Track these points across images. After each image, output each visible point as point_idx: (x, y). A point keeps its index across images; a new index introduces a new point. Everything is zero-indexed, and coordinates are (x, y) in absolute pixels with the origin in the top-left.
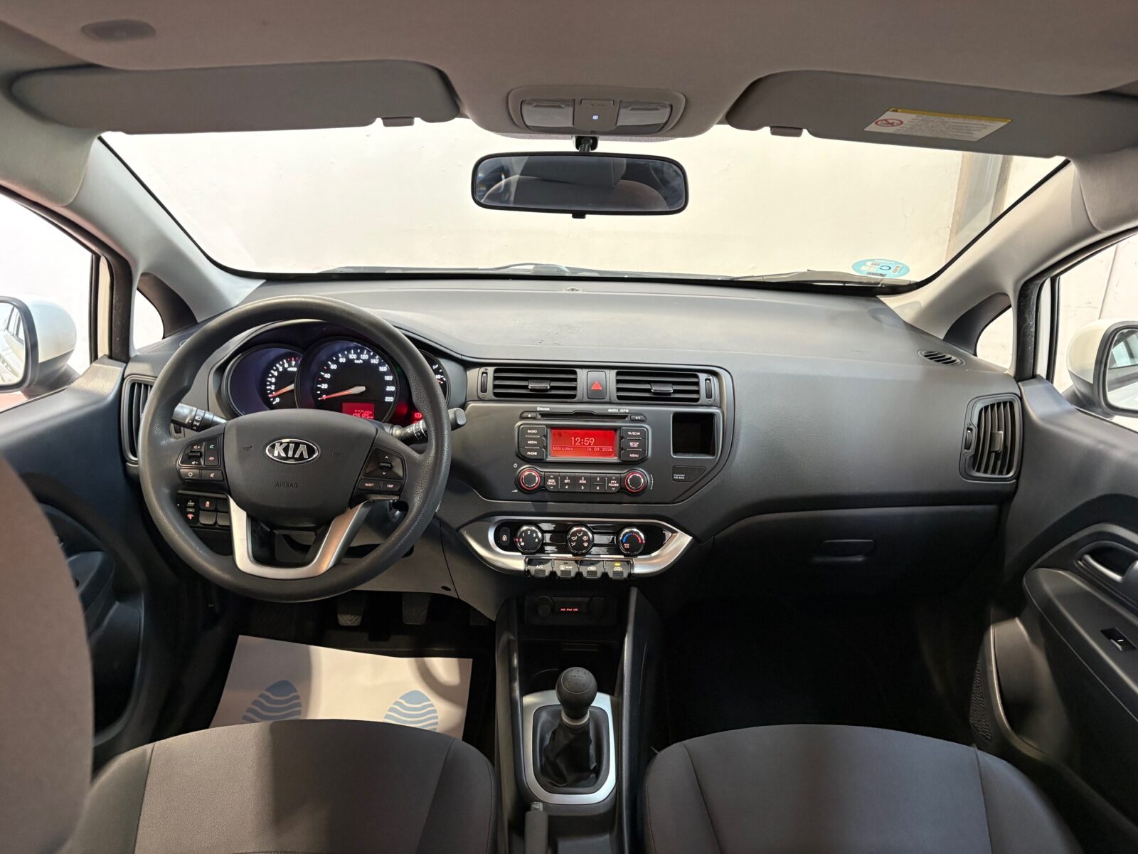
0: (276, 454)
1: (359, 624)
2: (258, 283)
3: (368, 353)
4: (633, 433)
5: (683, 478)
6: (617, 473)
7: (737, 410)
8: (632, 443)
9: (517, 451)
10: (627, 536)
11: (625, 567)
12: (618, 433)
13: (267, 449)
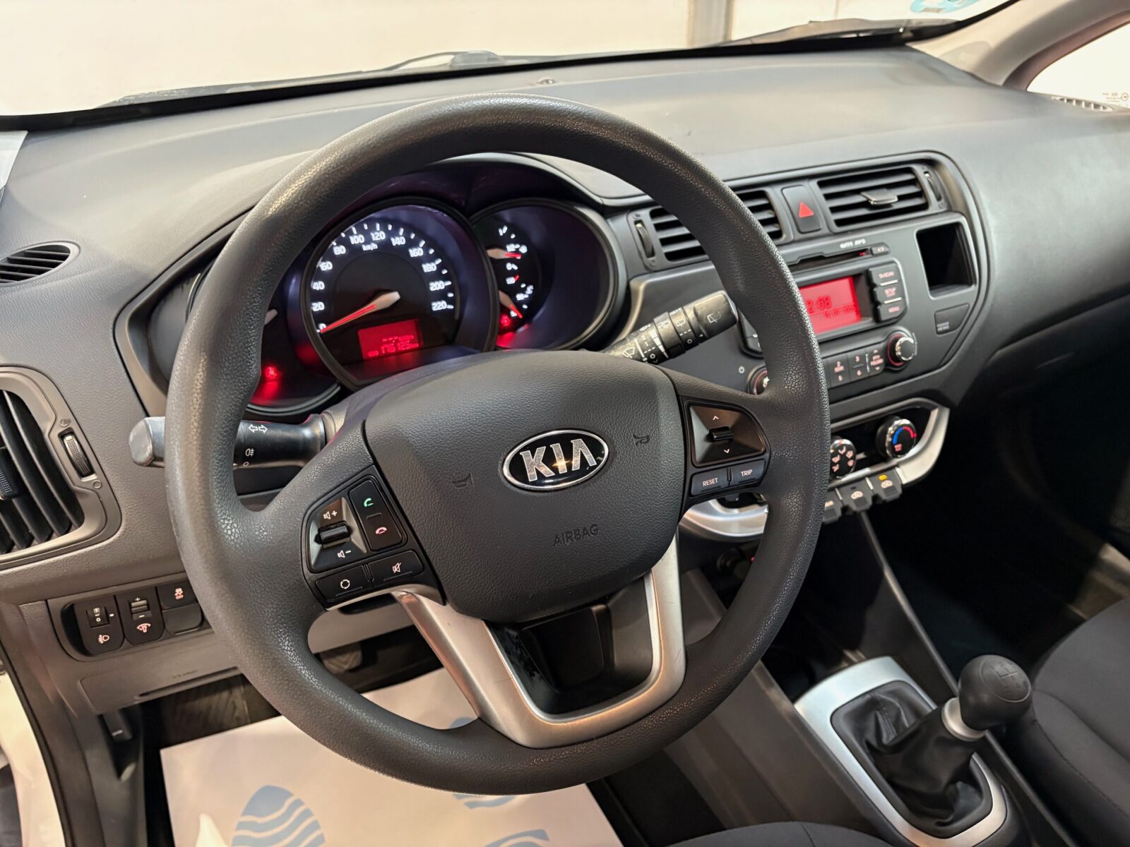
0: (532, 476)
1: (359, 664)
2: (20, 137)
3: (384, 228)
4: (886, 275)
5: (947, 327)
6: (875, 342)
7: (982, 211)
8: (887, 291)
9: (742, 344)
10: (897, 433)
11: (895, 478)
12: (863, 280)
13: (506, 471)
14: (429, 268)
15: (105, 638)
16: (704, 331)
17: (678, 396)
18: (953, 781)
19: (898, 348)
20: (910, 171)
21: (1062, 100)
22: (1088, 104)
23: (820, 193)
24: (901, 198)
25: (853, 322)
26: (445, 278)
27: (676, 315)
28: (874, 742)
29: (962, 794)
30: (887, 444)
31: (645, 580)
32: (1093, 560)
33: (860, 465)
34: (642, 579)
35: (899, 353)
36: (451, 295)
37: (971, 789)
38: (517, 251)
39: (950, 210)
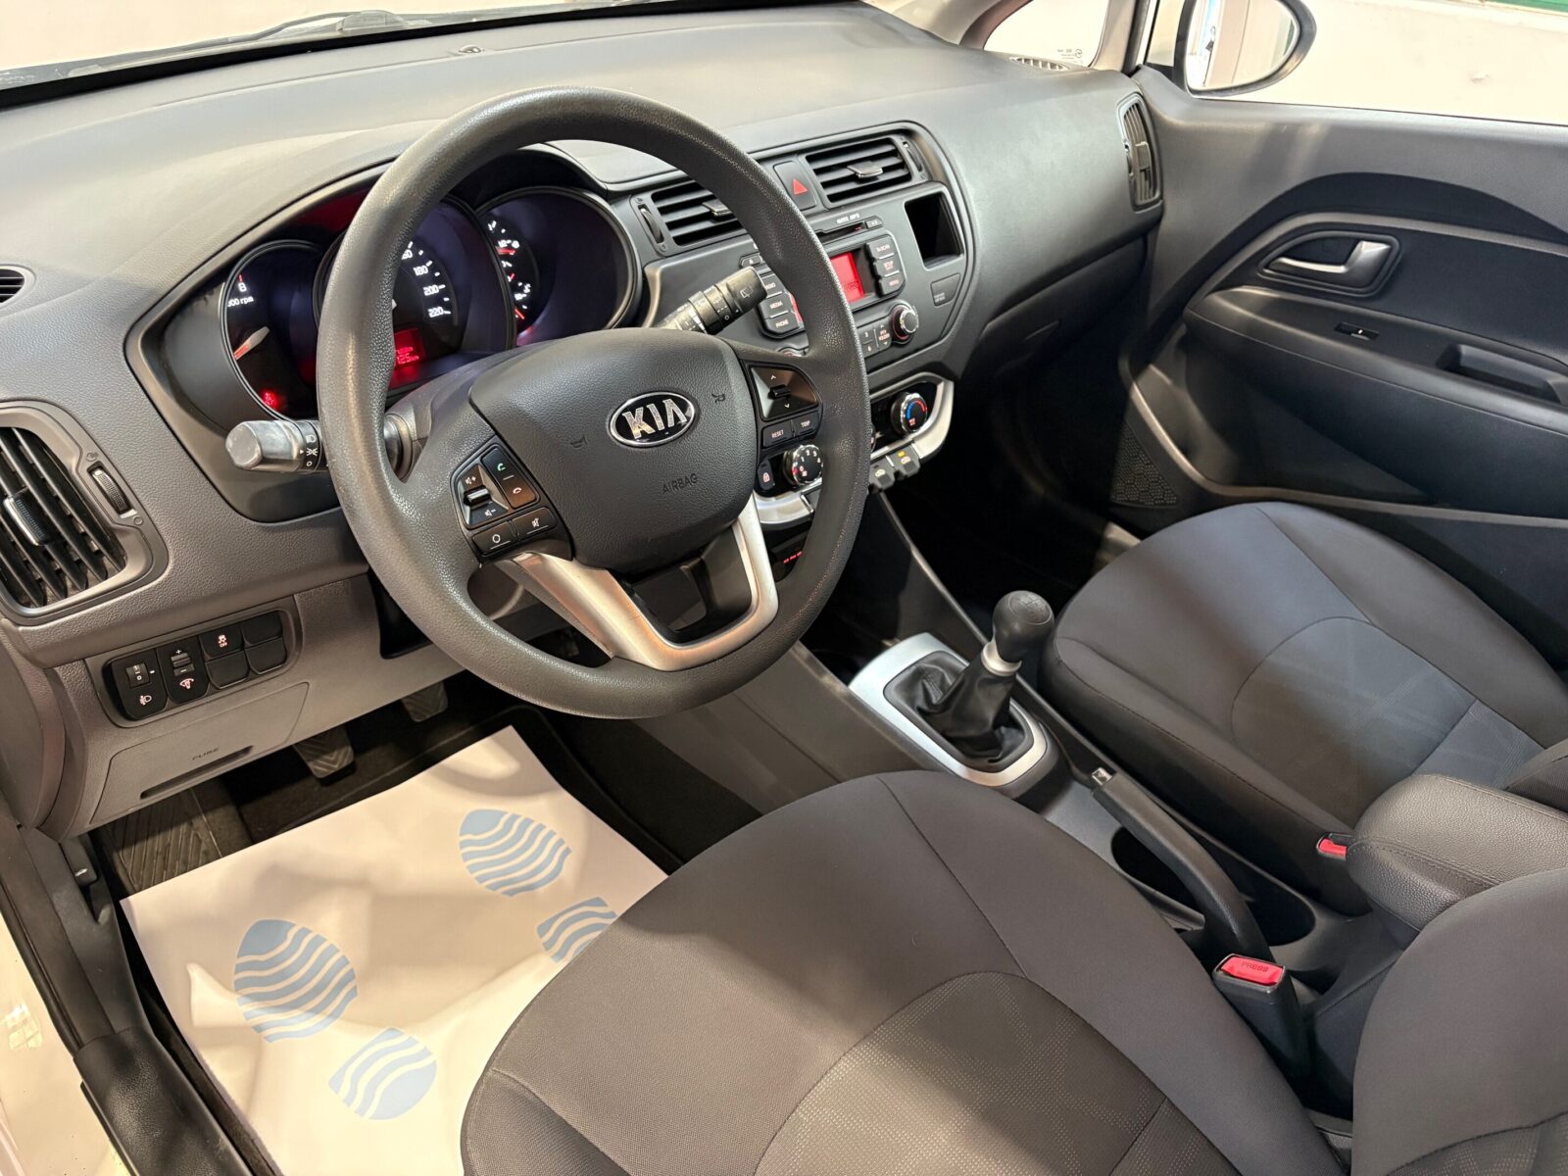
0: (636, 432)
4: (883, 248)
5: (944, 298)
6: (880, 317)
7: (960, 180)
8: (885, 265)
9: (760, 326)
10: (910, 407)
11: (912, 454)
12: (862, 254)
13: (614, 433)
14: (421, 271)
15: (147, 699)
16: (738, 306)
17: (739, 360)
18: (997, 725)
19: (902, 322)
20: (889, 142)
21: (1020, 60)
22: (1044, 64)
23: (810, 168)
24: (886, 170)
25: (858, 298)
26: (437, 281)
27: (711, 292)
28: (925, 707)
29: (1006, 737)
30: (902, 421)
31: (734, 528)
32: (1098, 542)
33: (879, 445)
34: (730, 528)
35: (903, 326)
36: (446, 299)
37: (1014, 731)
38: (509, 247)
39: (931, 180)
